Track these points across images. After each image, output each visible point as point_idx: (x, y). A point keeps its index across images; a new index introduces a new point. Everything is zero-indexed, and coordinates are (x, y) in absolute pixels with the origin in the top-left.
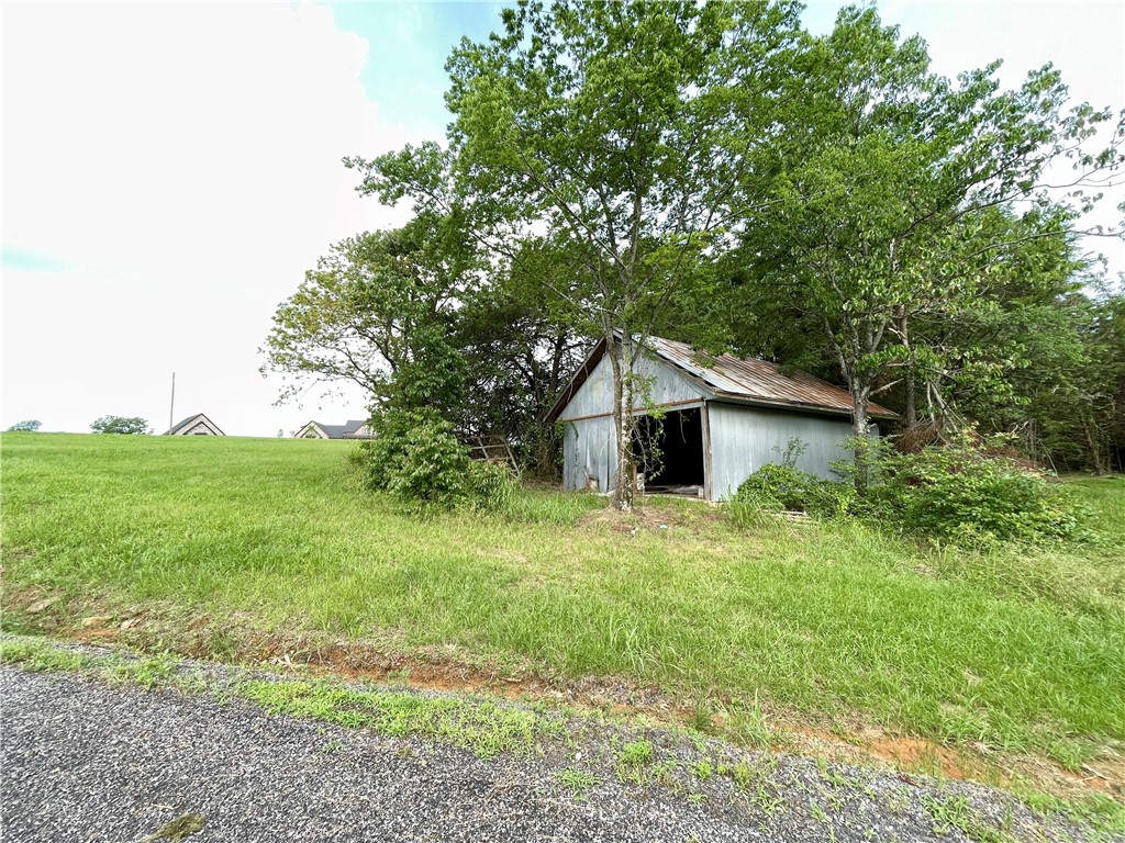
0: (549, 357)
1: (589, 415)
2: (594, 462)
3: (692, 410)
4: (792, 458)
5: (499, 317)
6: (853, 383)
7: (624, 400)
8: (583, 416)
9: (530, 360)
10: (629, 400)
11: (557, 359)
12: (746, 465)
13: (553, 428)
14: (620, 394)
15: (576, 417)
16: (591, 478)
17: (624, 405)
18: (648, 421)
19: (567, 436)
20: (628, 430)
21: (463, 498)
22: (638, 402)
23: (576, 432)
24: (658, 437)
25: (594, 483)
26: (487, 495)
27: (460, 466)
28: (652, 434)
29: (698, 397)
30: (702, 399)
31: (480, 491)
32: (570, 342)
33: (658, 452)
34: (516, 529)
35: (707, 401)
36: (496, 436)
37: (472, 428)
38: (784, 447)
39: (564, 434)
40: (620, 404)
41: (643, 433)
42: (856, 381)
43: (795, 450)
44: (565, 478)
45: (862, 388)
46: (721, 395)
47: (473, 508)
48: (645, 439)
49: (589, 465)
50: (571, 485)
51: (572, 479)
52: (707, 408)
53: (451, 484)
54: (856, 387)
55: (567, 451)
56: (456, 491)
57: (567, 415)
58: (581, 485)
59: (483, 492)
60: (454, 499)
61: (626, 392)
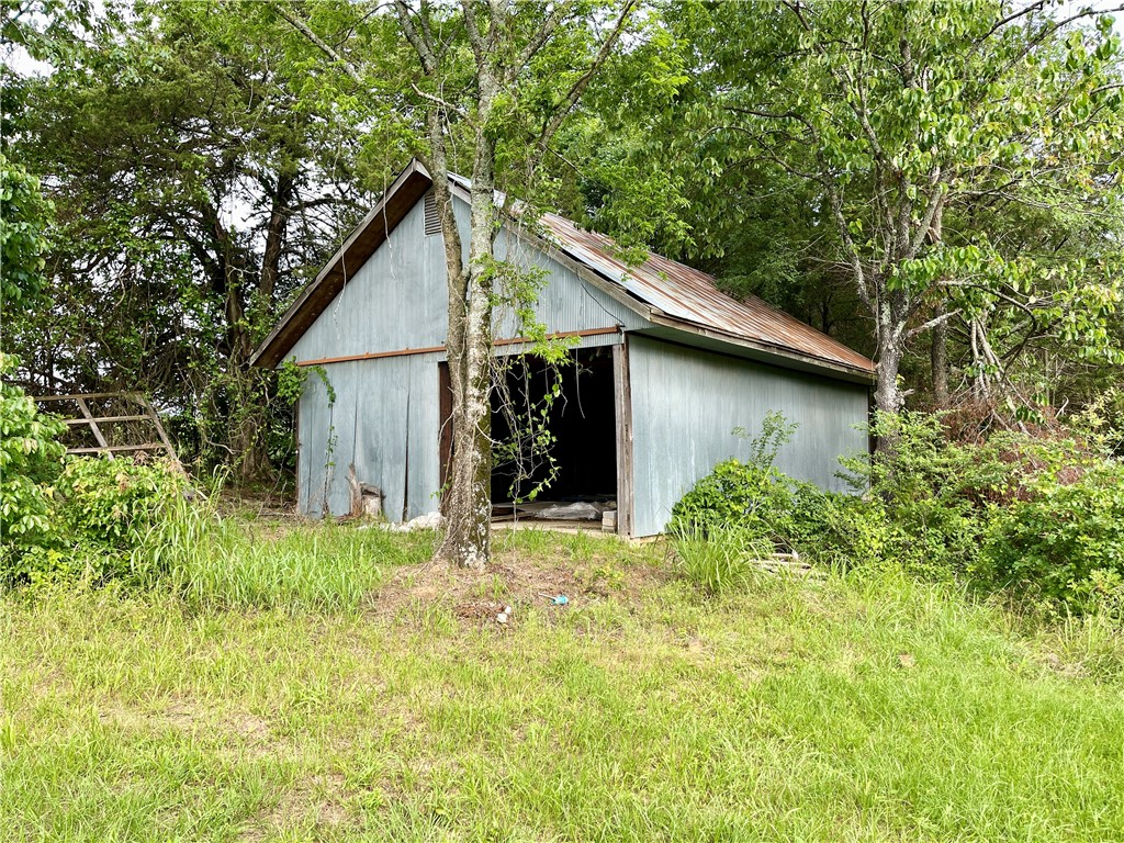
0: (254, 222)
1: (362, 353)
2: (373, 457)
3: (593, 350)
4: (769, 450)
5: (136, 106)
6: (881, 312)
7: (474, 319)
8: (347, 354)
9: (210, 222)
10: (487, 318)
11: (276, 229)
12: (685, 464)
13: (275, 377)
14: (464, 304)
15: (330, 357)
16: (366, 492)
17: (474, 329)
18: (526, 367)
19: (308, 397)
20: (483, 387)
21: (54, 556)
22: (505, 327)
23: (331, 391)
24: (550, 403)
25: (372, 504)
26: (124, 544)
27: (39, 469)
28: (537, 395)
29: (610, 323)
30: (618, 330)
31: (100, 534)
32: (308, 193)
33: (546, 438)
34: (217, 634)
35: (627, 333)
36: (127, 396)
37: (56, 374)
38: (757, 431)
39: (302, 393)
40: (463, 328)
41: (515, 396)
42: (886, 309)
43: (775, 434)
44: (302, 492)
45: (894, 322)
46: (659, 321)
47: (85, 583)
48: (520, 409)
49: (360, 462)
50: (318, 508)
51: (318, 494)
52: (626, 347)
53: (17, 518)
54: (886, 321)
55: (308, 433)
56: (34, 536)
57: (308, 350)
58: (340, 507)
59: (114, 536)
60: (26, 558)
61: (479, 302)
